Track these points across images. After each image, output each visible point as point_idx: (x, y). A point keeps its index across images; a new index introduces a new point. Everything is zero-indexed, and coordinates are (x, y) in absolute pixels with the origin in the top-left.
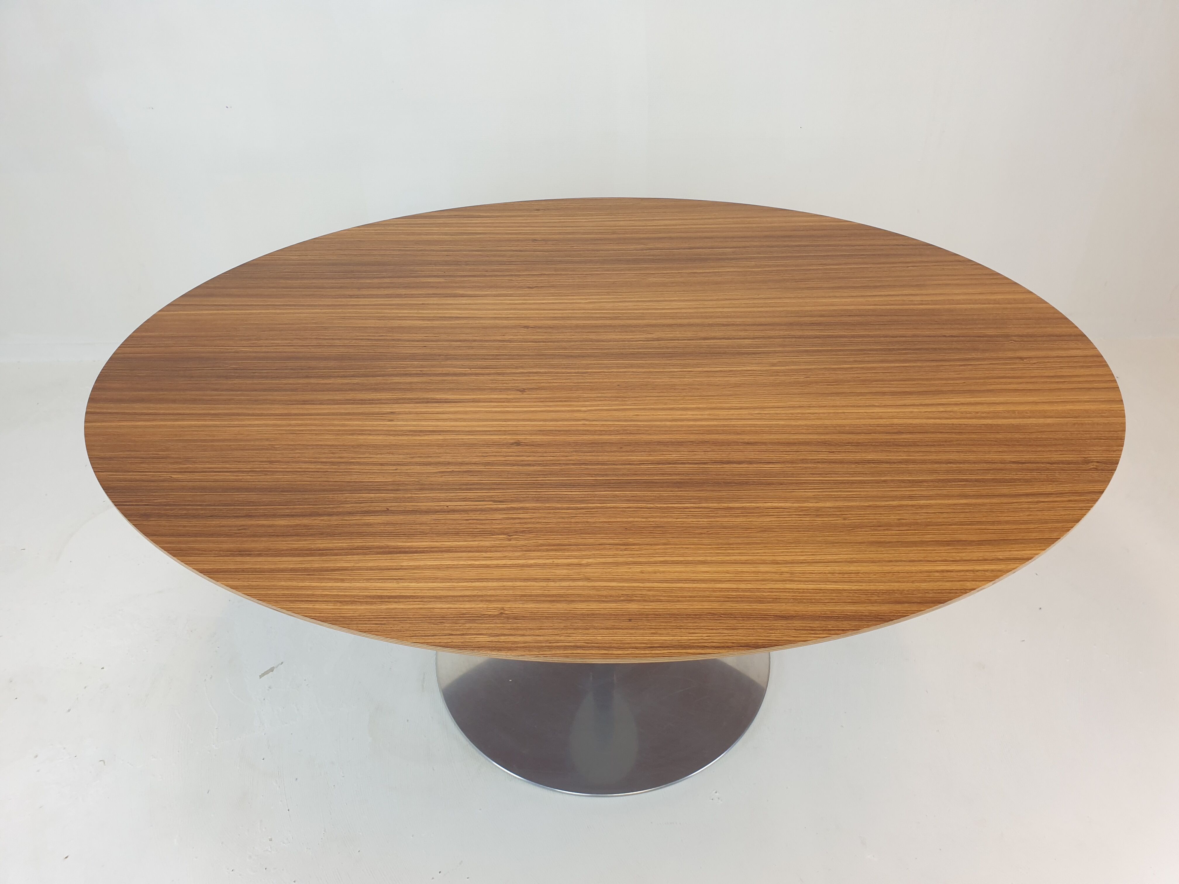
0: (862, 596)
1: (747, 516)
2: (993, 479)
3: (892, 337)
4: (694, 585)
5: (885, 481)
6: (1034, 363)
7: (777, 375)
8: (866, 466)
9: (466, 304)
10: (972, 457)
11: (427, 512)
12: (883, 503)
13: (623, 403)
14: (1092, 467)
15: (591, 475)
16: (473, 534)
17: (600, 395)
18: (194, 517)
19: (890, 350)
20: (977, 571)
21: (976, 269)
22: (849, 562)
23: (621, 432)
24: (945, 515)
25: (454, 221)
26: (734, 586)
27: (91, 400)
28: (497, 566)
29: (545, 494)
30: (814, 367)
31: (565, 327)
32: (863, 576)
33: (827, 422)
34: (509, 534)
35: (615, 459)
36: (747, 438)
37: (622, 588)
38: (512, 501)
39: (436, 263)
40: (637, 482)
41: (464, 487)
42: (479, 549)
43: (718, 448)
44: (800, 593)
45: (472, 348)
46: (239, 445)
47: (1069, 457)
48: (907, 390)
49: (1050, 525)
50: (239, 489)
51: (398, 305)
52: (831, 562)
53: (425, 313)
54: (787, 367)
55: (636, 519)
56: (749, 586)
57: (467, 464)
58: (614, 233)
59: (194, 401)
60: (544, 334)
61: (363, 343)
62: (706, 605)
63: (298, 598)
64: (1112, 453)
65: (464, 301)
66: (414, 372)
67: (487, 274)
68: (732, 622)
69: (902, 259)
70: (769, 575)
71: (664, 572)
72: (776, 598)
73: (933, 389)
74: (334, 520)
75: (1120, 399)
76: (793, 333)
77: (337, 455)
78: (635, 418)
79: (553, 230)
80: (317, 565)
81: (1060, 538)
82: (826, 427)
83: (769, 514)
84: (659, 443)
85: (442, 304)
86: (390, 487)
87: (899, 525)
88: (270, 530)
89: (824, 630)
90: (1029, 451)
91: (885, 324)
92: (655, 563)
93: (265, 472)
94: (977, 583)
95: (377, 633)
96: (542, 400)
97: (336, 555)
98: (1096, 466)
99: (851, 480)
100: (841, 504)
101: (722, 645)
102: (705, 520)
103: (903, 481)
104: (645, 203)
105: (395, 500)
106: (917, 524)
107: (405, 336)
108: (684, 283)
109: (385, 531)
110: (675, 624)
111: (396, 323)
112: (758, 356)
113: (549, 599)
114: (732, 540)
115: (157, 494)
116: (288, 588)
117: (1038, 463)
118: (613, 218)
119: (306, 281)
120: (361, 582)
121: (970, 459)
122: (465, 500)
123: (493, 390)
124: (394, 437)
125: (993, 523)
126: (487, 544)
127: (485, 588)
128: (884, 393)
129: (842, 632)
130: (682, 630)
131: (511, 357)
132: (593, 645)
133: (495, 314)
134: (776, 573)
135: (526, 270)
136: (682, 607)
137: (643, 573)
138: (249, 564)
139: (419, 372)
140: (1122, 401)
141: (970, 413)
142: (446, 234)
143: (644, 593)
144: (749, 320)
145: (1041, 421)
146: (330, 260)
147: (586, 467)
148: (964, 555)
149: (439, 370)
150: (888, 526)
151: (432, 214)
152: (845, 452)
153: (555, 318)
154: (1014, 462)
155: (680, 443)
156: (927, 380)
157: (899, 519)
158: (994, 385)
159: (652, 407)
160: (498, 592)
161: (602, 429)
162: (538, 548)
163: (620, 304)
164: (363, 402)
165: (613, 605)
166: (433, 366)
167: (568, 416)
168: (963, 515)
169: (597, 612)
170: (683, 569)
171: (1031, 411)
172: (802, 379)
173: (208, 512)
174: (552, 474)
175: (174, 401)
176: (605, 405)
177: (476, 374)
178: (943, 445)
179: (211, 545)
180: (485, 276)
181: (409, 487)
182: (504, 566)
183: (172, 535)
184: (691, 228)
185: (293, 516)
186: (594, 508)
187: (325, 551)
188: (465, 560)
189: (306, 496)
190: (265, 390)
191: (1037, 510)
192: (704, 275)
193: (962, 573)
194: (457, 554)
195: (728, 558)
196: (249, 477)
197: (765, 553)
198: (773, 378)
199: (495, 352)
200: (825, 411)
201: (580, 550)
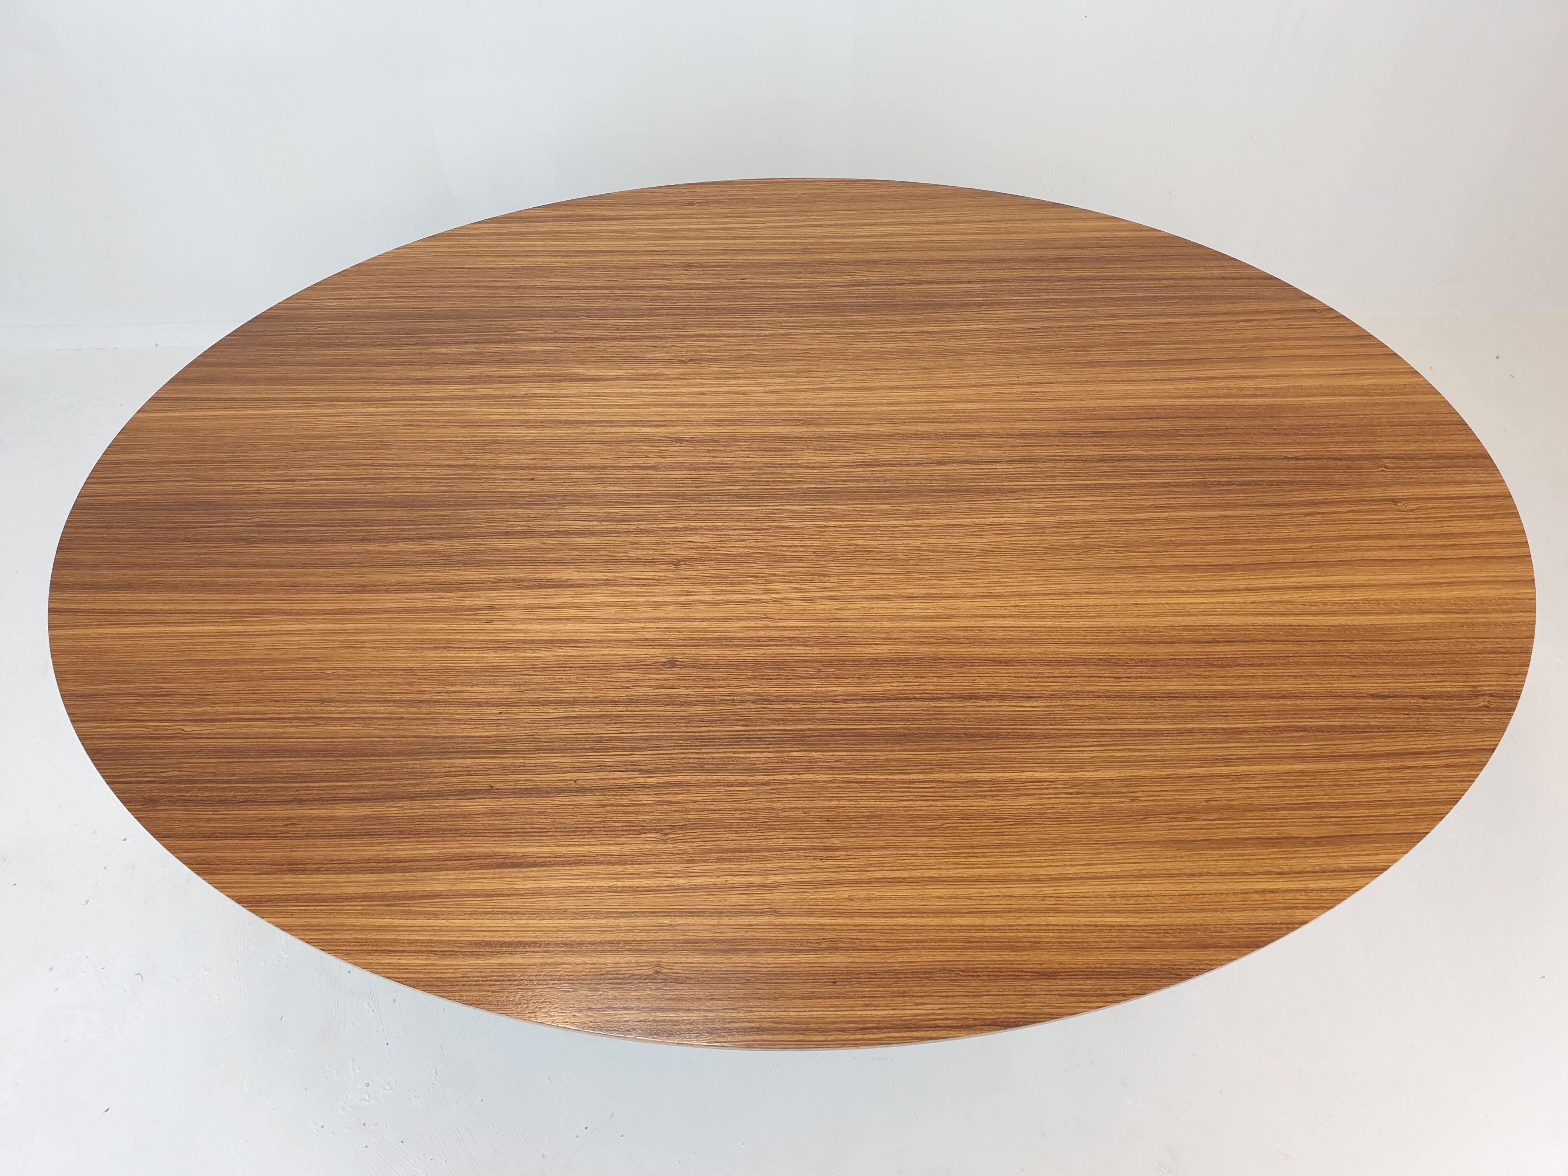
0: (1152, 936)
1: (997, 796)
2: (1342, 727)
3: (1211, 460)
4: (923, 921)
5: (1191, 731)
6: (1412, 511)
7: (1043, 533)
8: (1165, 703)
9: (589, 395)
10: (1313, 686)
11: (548, 792)
12: (1187, 771)
13: (821, 585)
14: (1483, 704)
15: (776, 721)
16: (613, 833)
17: (788, 570)
18: (223, 802)
19: (1206, 484)
20: (1314, 890)
21: (1339, 325)
22: (1137, 877)
23: (820, 641)
24: (1271, 792)
25: (565, 227)
26: (978, 921)
27: (55, 586)
28: (648, 890)
29: (713, 758)
30: (1095, 517)
31: (735, 440)
32: (1154, 901)
33: (1113, 622)
34: (664, 831)
35: (810, 691)
36: (997, 651)
37: (822, 928)
38: (668, 771)
39: (543, 314)
40: (843, 735)
41: (598, 745)
42: (622, 860)
43: (958, 670)
44: (1067, 931)
45: (600, 481)
46: (275, 669)
47: (1451, 686)
48: (1229, 561)
49: (1416, 810)
50: (280, 752)
51: (489, 397)
52: (1111, 877)
53: (530, 412)
54: (1058, 518)
55: (842, 803)
56: (999, 921)
57: (601, 702)
58: (805, 252)
59: (205, 587)
60: (707, 454)
61: (442, 472)
62: (939, 956)
63: (376, 946)
64: (1513, 678)
65: (586, 388)
66: (518, 529)
67: (618, 335)
68: (974, 984)
69: (1230, 307)
70: (1027, 901)
71: (881, 898)
72: (1036, 942)
73: (1265, 559)
74: (419, 808)
75: (1529, 579)
76: (1067, 452)
77: (415, 688)
78: (839, 614)
79: (714, 245)
80: (398, 889)
81: (1428, 833)
82: (1111, 630)
83: (1029, 792)
84: (874, 661)
85: (555, 396)
86: (493, 747)
87: (1208, 810)
88: (330, 826)
89: (1099, 995)
90: (1394, 675)
91: (1202, 435)
92: (868, 882)
93: (316, 720)
94: (1311, 911)
95: (487, 1007)
96: (705, 581)
97: (424, 870)
98: (1489, 702)
99: (1144, 730)
100: (1128, 773)
101: (960, 1023)
102: (938, 803)
103: (1215, 731)
104: (851, 190)
105: (504, 770)
106: (1232, 807)
107: (504, 459)
108: (909, 352)
109: (489, 827)
110: (896, 989)
111: (488, 434)
112: (1016, 496)
113: (722, 947)
114: (977, 840)
115: (166, 761)
116: (361, 929)
117: (1406, 696)
118: (803, 221)
119: (352, 351)
120: (461, 917)
121: (1312, 690)
122: (599, 768)
123: (635, 562)
124: (495, 652)
125: (1336, 806)
126: (633, 849)
127: (632, 929)
128: (1195, 568)
129: (1123, 998)
130: (906, 998)
131: (660, 498)
132: (784, 1025)
133: (633, 414)
134: (1034, 897)
135: (675, 327)
136: (906, 959)
137: (852, 900)
138: (303, 887)
139: (526, 529)
140: (1533, 581)
141: (1315, 604)
142: (555, 254)
143: (854, 935)
144: (1004, 427)
145: (1416, 619)
146: (385, 307)
147: (770, 706)
148: (1295, 864)
149: (555, 525)
150: (1191, 812)
151: (532, 214)
152: (1137, 677)
153: (720, 423)
154: (1372, 696)
155: (903, 662)
156: (1258, 541)
157: (1208, 800)
158: (1352, 551)
159: (863, 593)
160: (652, 936)
161: (792, 634)
162: (703, 857)
163: (816, 395)
164: (448, 587)
165: (811, 957)
166: (545, 517)
167: (743, 610)
168: (1296, 792)
169: (789, 969)
170: (907, 893)
171: (1403, 601)
172: (1078, 540)
173: (240, 793)
174: (722, 720)
175: (175, 587)
176: (795, 590)
177: (609, 533)
178: (1275, 664)
179: (249, 854)
180: (616, 339)
181: (520, 747)
182: (658, 890)
183: (192, 837)
184: (920, 242)
185: (359, 800)
186: (781, 784)
187: (407, 864)
188: (603, 878)
189: (376, 764)
190: (304, 566)
191: (1401, 783)
192: (939, 336)
193: (1291, 895)
194: (590, 867)
195: (970, 872)
196: (293, 730)
197: (1021, 862)
198: (1037, 538)
199: (635, 489)
200: (1110, 601)
201: (764, 860)
